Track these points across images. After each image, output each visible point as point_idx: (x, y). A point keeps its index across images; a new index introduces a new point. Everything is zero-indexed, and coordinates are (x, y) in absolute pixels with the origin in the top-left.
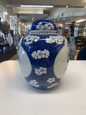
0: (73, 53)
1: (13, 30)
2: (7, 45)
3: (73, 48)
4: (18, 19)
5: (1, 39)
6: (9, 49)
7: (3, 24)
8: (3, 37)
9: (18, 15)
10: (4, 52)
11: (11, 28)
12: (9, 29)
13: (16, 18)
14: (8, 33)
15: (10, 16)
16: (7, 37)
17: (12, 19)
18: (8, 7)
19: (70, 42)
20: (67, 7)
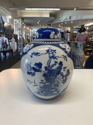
0: (81, 60)
1: (17, 35)
2: (11, 51)
3: (81, 54)
4: (23, 23)
5: (4, 44)
6: (13, 55)
7: (7, 28)
8: (6, 42)
9: (23, 19)
10: (7, 58)
11: (15, 33)
12: (13, 33)
13: (21, 22)
14: (12, 38)
15: (14, 20)
16: (11, 42)
17: (16, 23)
18: (12, 11)
19: (78, 48)
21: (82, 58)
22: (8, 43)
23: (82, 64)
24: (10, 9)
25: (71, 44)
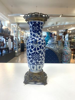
0: (69, 57)
1: (13, 36)
2: (7, 49)
3: (69, 51)
4: (19, 27)
5: (2, 43)
6: (8, 52)
7: (4, 30)
8: (3, 42)
9: (18, 24)
10: (3, 55)
11: (11, 34)
13: (17, 26)
14: (8, 38)
16: (8, 41)
17: (13, 27)
19: (65, 46)
20: (61, 16)
21: (69, 55)
22: (5, 42)
23: (69, 60)
24: (8, 15)
25: (59, 42)
